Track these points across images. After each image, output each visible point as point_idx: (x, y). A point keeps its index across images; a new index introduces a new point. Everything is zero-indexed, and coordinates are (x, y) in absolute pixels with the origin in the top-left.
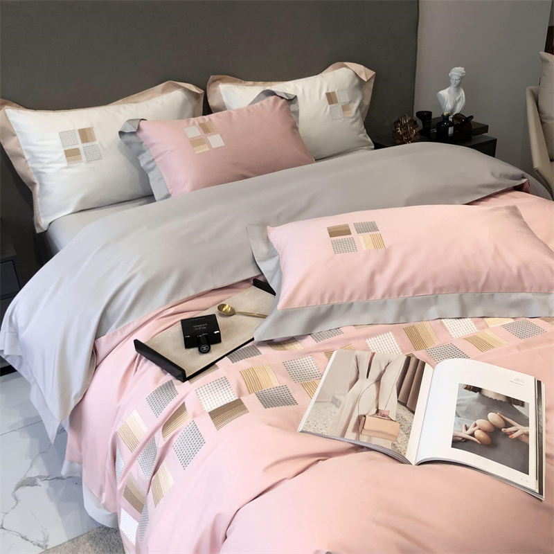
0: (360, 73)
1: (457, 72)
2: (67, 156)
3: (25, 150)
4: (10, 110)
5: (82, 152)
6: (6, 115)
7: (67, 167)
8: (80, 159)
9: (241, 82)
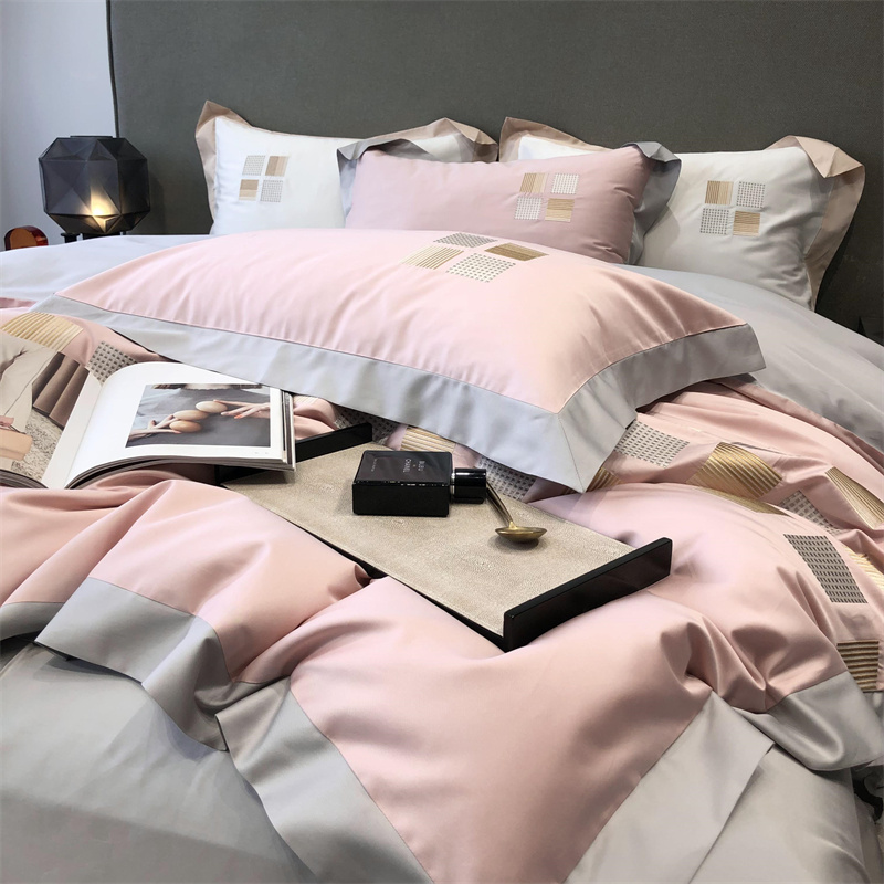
2: (241, 188)
5: (260, 187)
6: (214, 125)
7: (237, 203)
8: (254, 195)
9: (575, 142)
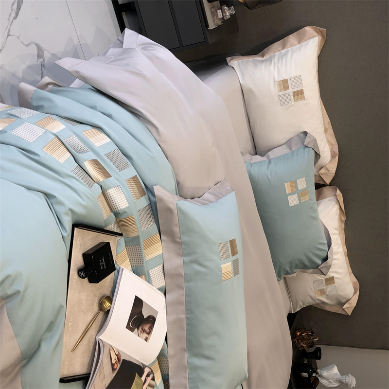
0: (350, 304)
1: (352, 381)
3: (288, 50)
4: (318, 40)
